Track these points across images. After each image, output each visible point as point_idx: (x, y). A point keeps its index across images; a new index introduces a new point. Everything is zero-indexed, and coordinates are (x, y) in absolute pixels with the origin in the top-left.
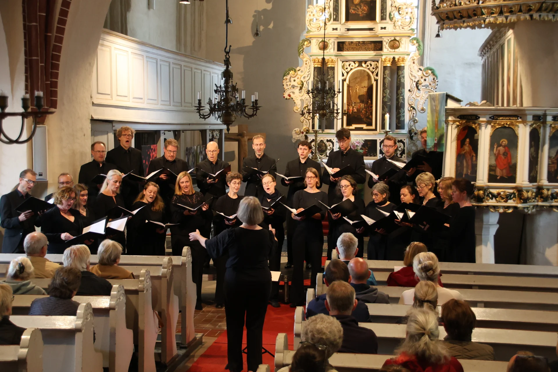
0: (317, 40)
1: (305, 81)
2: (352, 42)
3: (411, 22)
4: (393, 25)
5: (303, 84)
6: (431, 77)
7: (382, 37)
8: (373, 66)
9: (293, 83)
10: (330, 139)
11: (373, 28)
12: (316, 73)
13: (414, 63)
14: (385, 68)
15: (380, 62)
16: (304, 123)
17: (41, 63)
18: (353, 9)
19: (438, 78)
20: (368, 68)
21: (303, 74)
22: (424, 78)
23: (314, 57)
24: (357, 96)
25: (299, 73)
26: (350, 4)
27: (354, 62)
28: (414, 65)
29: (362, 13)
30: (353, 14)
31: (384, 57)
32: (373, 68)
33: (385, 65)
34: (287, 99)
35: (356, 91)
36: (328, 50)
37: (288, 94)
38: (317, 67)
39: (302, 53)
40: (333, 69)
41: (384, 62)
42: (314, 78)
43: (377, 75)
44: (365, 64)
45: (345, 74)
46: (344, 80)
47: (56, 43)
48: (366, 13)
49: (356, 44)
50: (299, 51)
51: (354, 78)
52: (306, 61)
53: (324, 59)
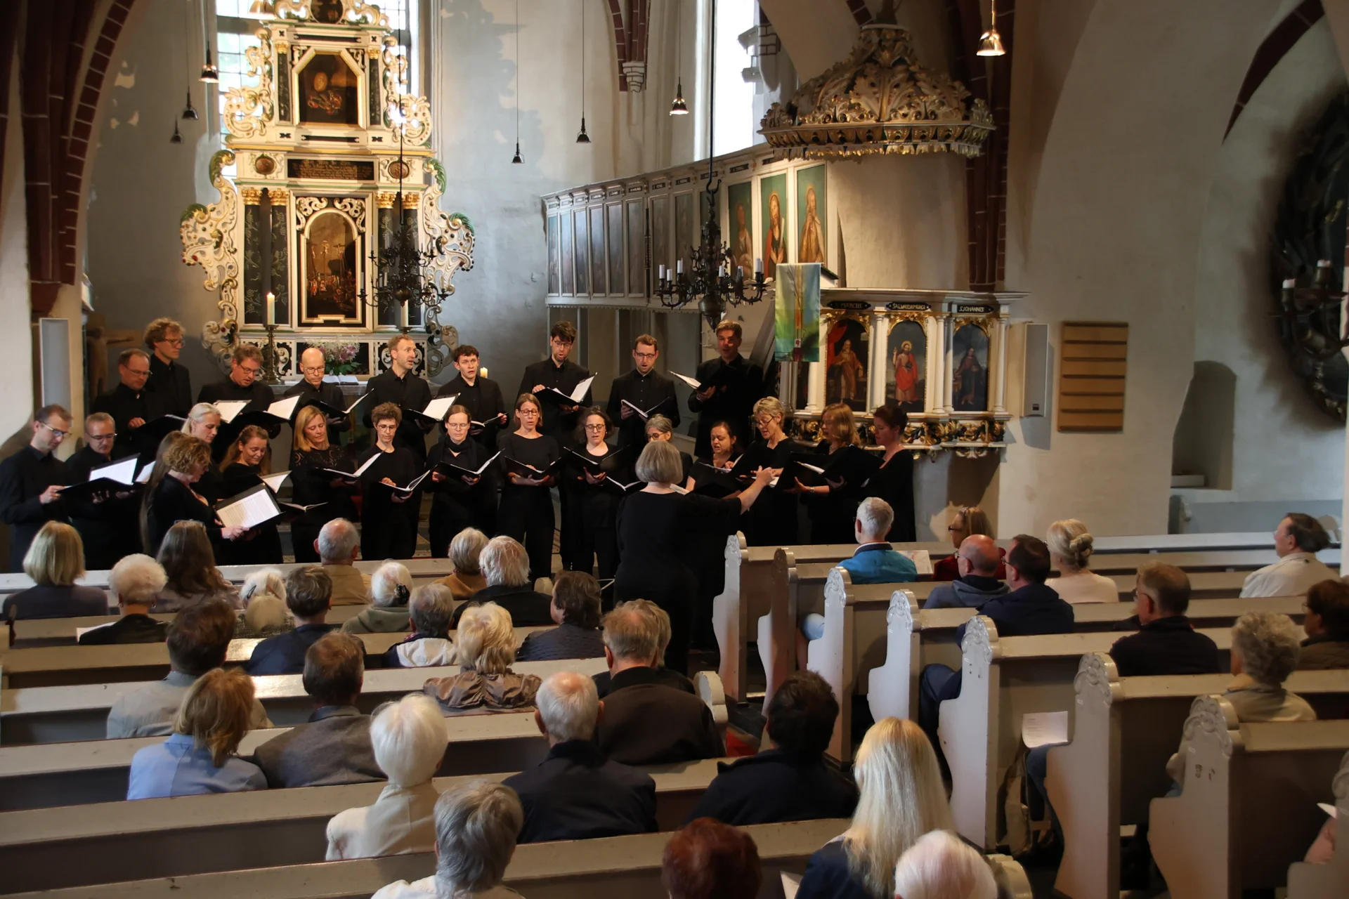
0: (252, 154)
1: (226, 232)
2: (316, 162)
3: (423, 130)
4: (392, 134)
5: (221, 238)
6: (463, 232)
7: (374, 155)
8: (354, 208)
9: (201, 234)
10: (284, 341)
11: (355, 138)
12: (250, 217)
13: (431, 205)
14: (382, 212)
15: (369, 201)
16: (226, 311)
18: (314, 100)
19: (476, 232)
20: (346, 210)
21: (221, 217)
22: (450, 232)
23: (248, 186)
24: (326, 263)
25: (213, 214)
26: (307, 91)
27: (320, 199)
28: (431, 208)
29: (332, 109)
30: (314, 109)
31: (380, 192)
32: (356, 212)
33: (382, 207)
34: (189, 264)
35: (324, 252)
36: (274, 175)
37: (191, 255)
38: (253, 206)
39: (218, 176)
40: (283, 209)
41: (381, 200)
42: (246, 226)
43: (363, 224)
44: (340, 203)
45: (303, 221)
46: (300, 232)
48: (338, 110)
49: (324, 165)
50: (210, 173)
51: (319, 227)
52: (227, 193)
53: (265, 191)
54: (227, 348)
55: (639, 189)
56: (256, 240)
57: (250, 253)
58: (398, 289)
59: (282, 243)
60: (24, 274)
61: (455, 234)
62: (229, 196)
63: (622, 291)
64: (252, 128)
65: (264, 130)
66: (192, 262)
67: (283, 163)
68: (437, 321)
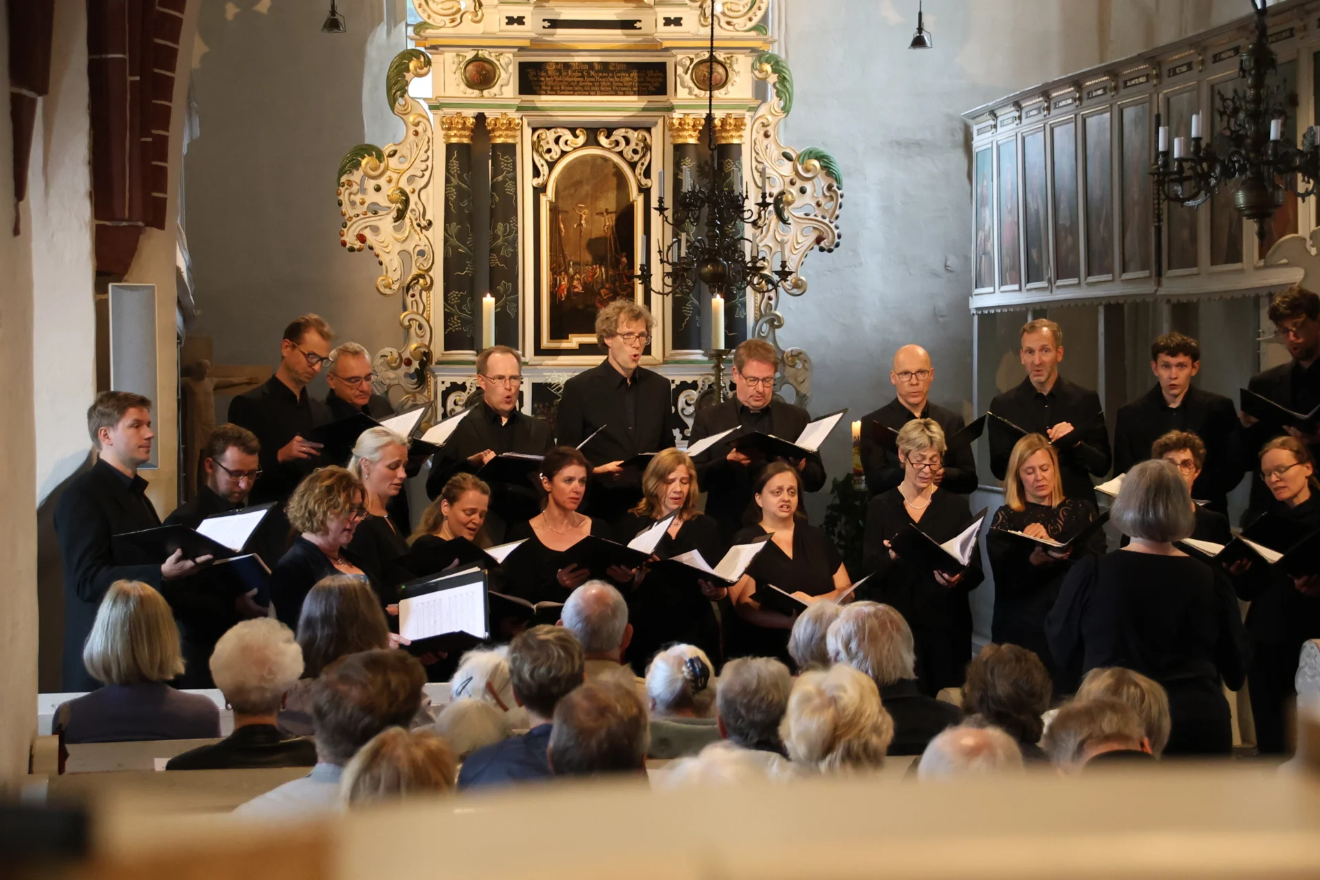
0: (458, 55)
1: (413, 192)
2: (567, 65)
3: (753, 3)
4: (698, 12)
5: (406, 202)
6: (822, 182)
7: (667, 49)
8: (633, 145)
9: (372, 197)
11: (636, 21)
12: (455, 164)
13: (766, 136)
14: (680, 150)
15: (657, 132)
16: (412, 330)
17: (131, 75)
19: (845, 181)
20: (618, 149)
21: (406, 165)
22: (799, 184)
23: (452, 111)
24: (584, 243)
25: (393, 162)
27: (573, 131)
28: (766, 141)
31: (677, 115)
32: (635, 152)
33: (680, 141)
34: (352, 250)
35: (580, 225)
36: (495, 90)
37: (356, 233)
38: (460, 146)
39: (402, 96)
40: (510, 149)
41: (678, 130)
42: (448, 181)
43: (647, 174)
44: (608, 137)
45: (544, 170)
46: (539, 191)
47: (165, 7)
49: (581, 71)
50: (389, 89)
51: (572, 182)
52: (417, 124)
53: (481, 118)
54: (414, 395)
55: (1142, 79)
56: (465, 204)
57: (454, 227)
58: (706, 262)
59: (508, 209)
60: (85, 209)
61: (808, 186)
62: (420, 129)
63: (1109, 271)
64: (459, 10)
65: (480, 13)
66: (358, 245)
67: (511, 68)
68: (775, 341)
